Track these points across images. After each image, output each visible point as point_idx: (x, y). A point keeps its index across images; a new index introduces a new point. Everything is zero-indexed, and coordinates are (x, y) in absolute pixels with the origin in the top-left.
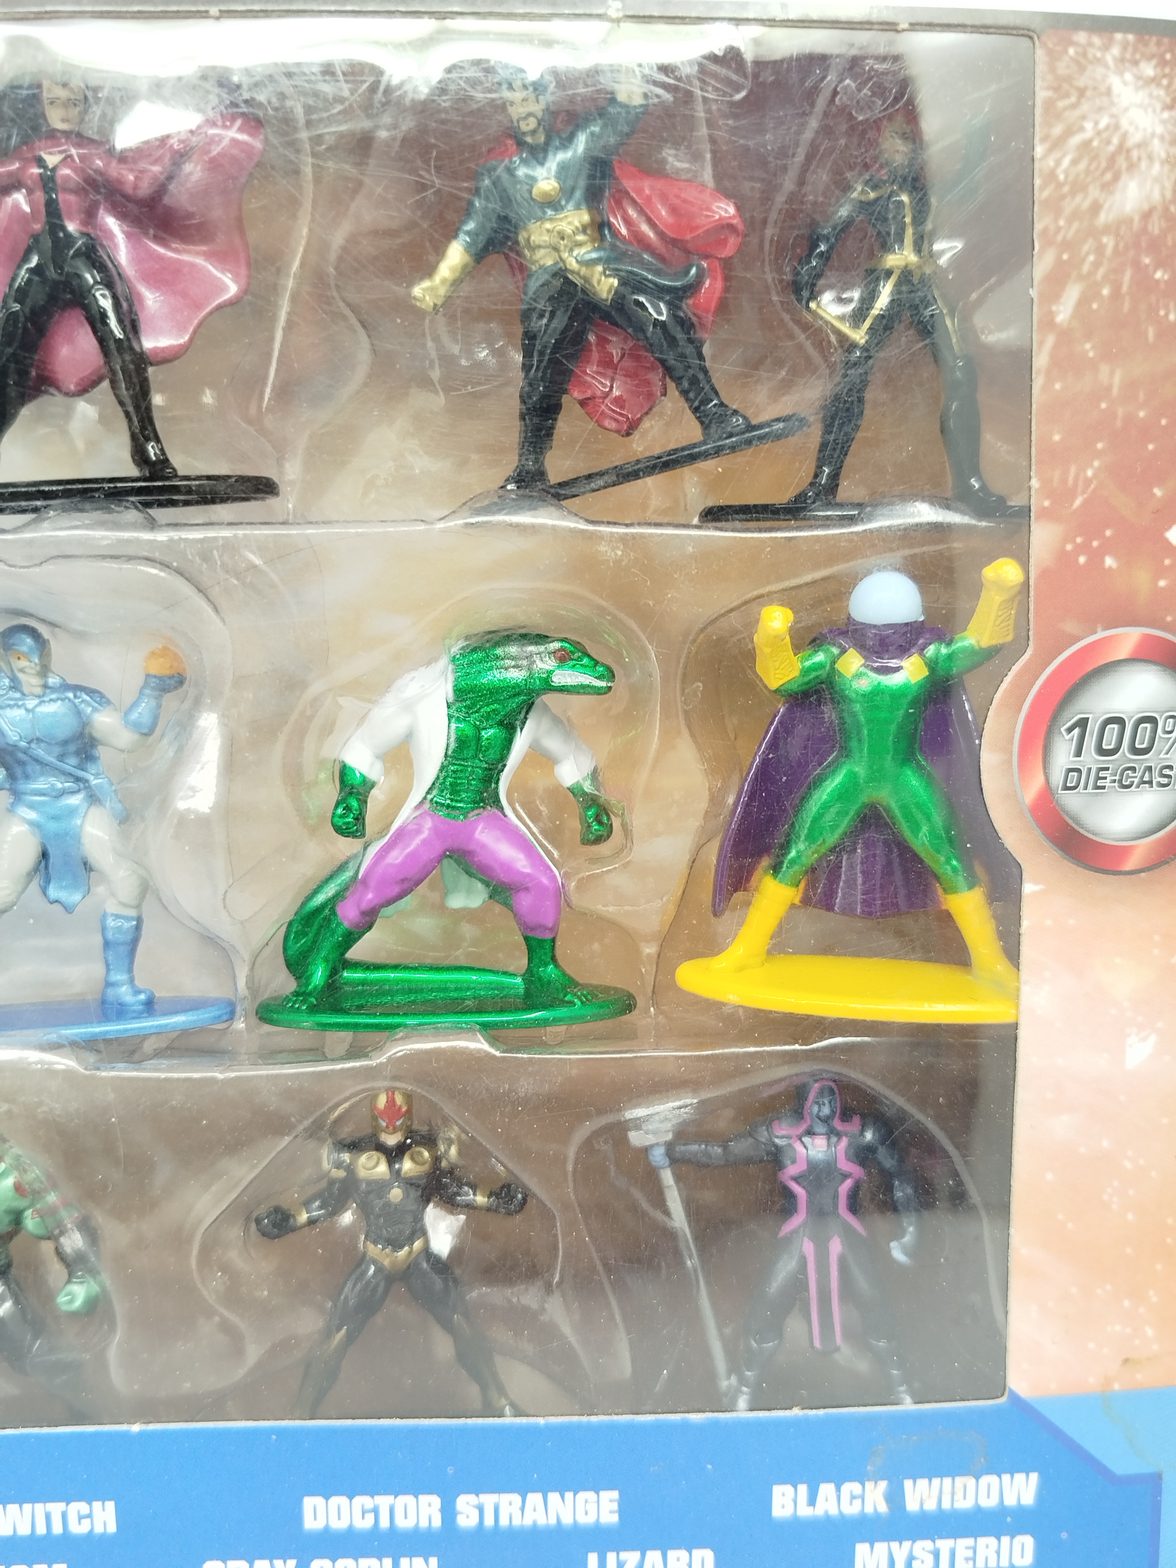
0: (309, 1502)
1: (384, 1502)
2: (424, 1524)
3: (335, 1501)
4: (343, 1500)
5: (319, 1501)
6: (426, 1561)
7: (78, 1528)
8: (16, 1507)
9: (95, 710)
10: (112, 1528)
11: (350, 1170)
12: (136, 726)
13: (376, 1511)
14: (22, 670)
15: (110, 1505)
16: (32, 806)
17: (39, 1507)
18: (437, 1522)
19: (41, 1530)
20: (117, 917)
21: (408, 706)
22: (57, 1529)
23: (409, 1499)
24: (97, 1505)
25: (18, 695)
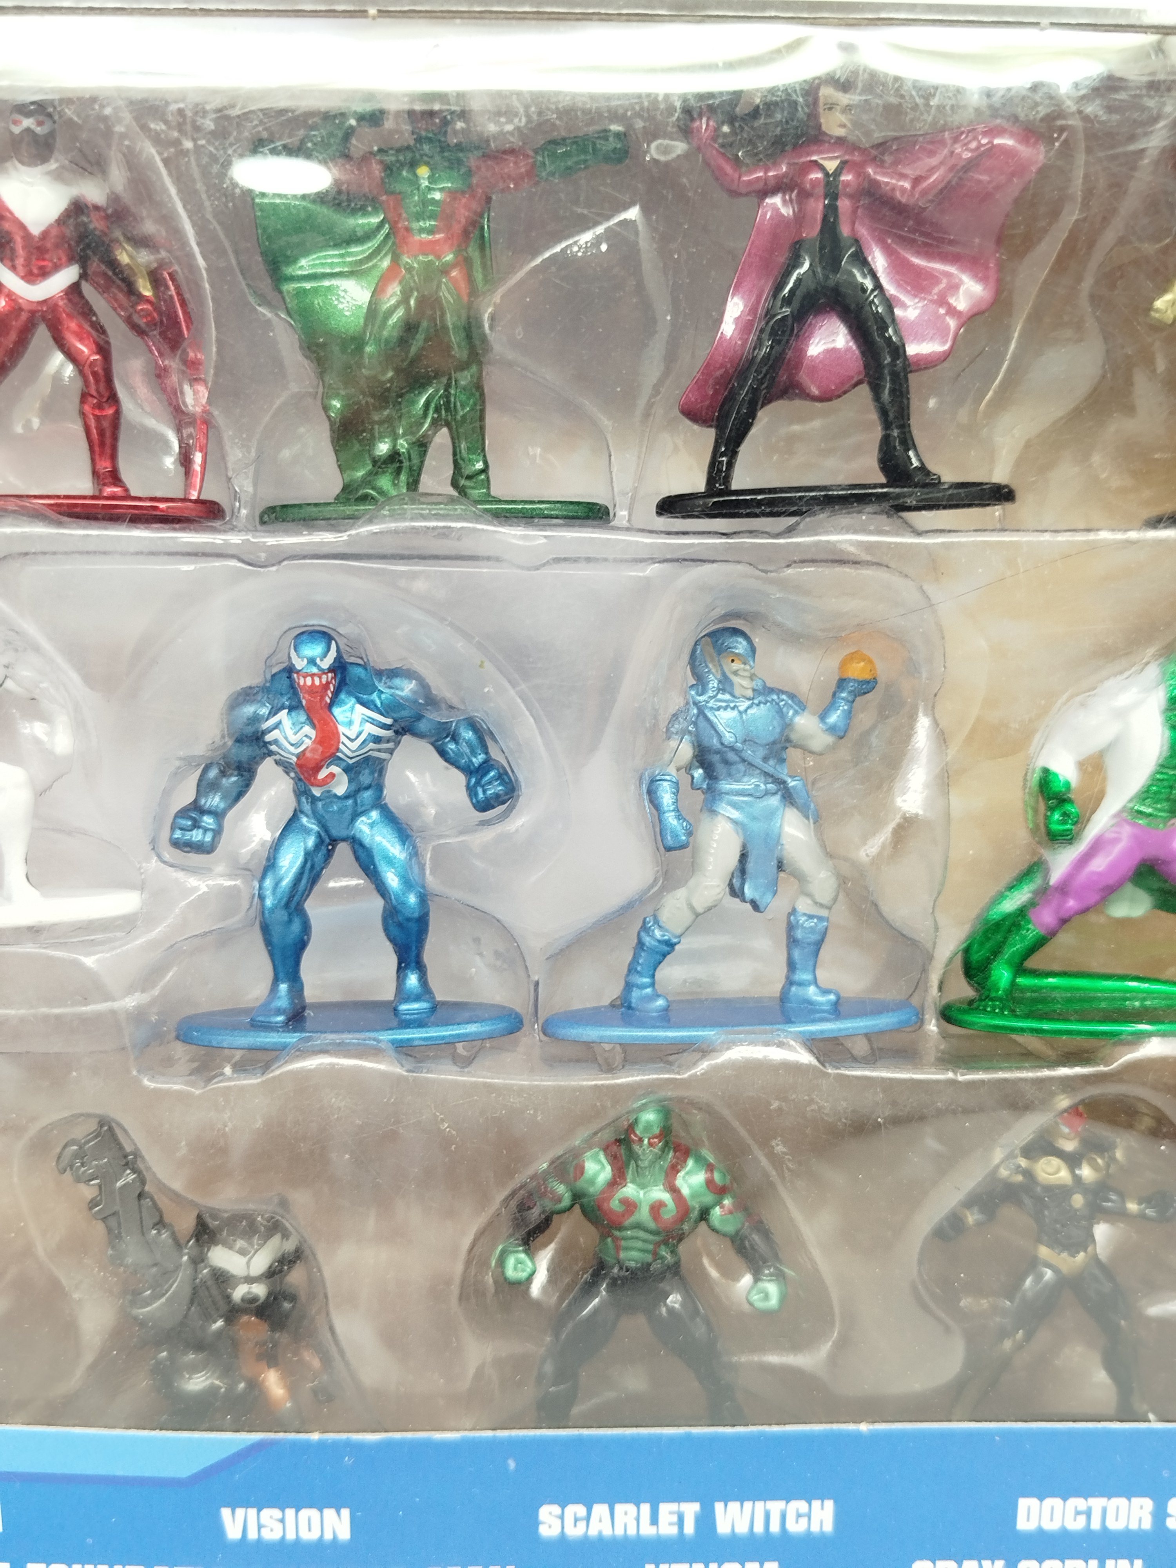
0: (1024, 1504)
1: (1097, 1503)
2: (1134, 1526)
3: (1049, 1502)
4: (1057, 1502)
5: (1033, 1502)
6: (1132, 1564)
7: (795, 1527)
8: (737, 1505)
9: (796, 713)
10: (828, 1527)
11: (1028, 1174)
12: (832, 729)
13: (1088, 1513)
14: (735, 673)
15: (829, 1504)
16: (735, 806)
17: (759, 1505)
18: (1147, 1525)
19: (759, 1528)
20: (811, 917)
21: (1121, 714)
22: (775, 1528)
23: (1122, 1502)
24: (816, 1504)
25: (727, 697)
